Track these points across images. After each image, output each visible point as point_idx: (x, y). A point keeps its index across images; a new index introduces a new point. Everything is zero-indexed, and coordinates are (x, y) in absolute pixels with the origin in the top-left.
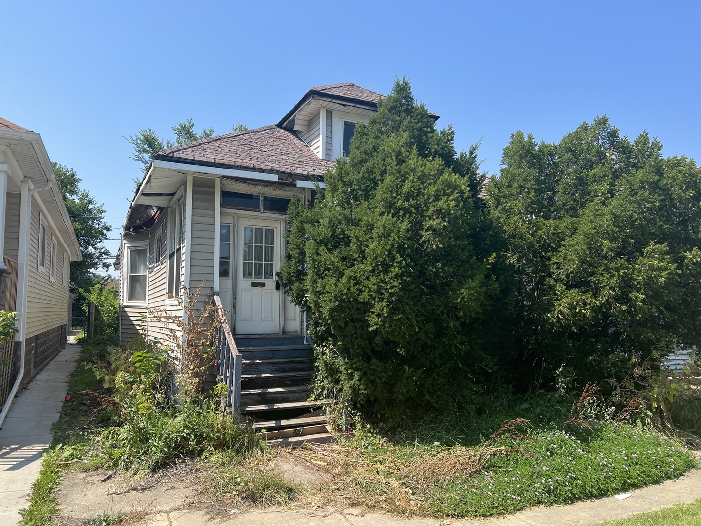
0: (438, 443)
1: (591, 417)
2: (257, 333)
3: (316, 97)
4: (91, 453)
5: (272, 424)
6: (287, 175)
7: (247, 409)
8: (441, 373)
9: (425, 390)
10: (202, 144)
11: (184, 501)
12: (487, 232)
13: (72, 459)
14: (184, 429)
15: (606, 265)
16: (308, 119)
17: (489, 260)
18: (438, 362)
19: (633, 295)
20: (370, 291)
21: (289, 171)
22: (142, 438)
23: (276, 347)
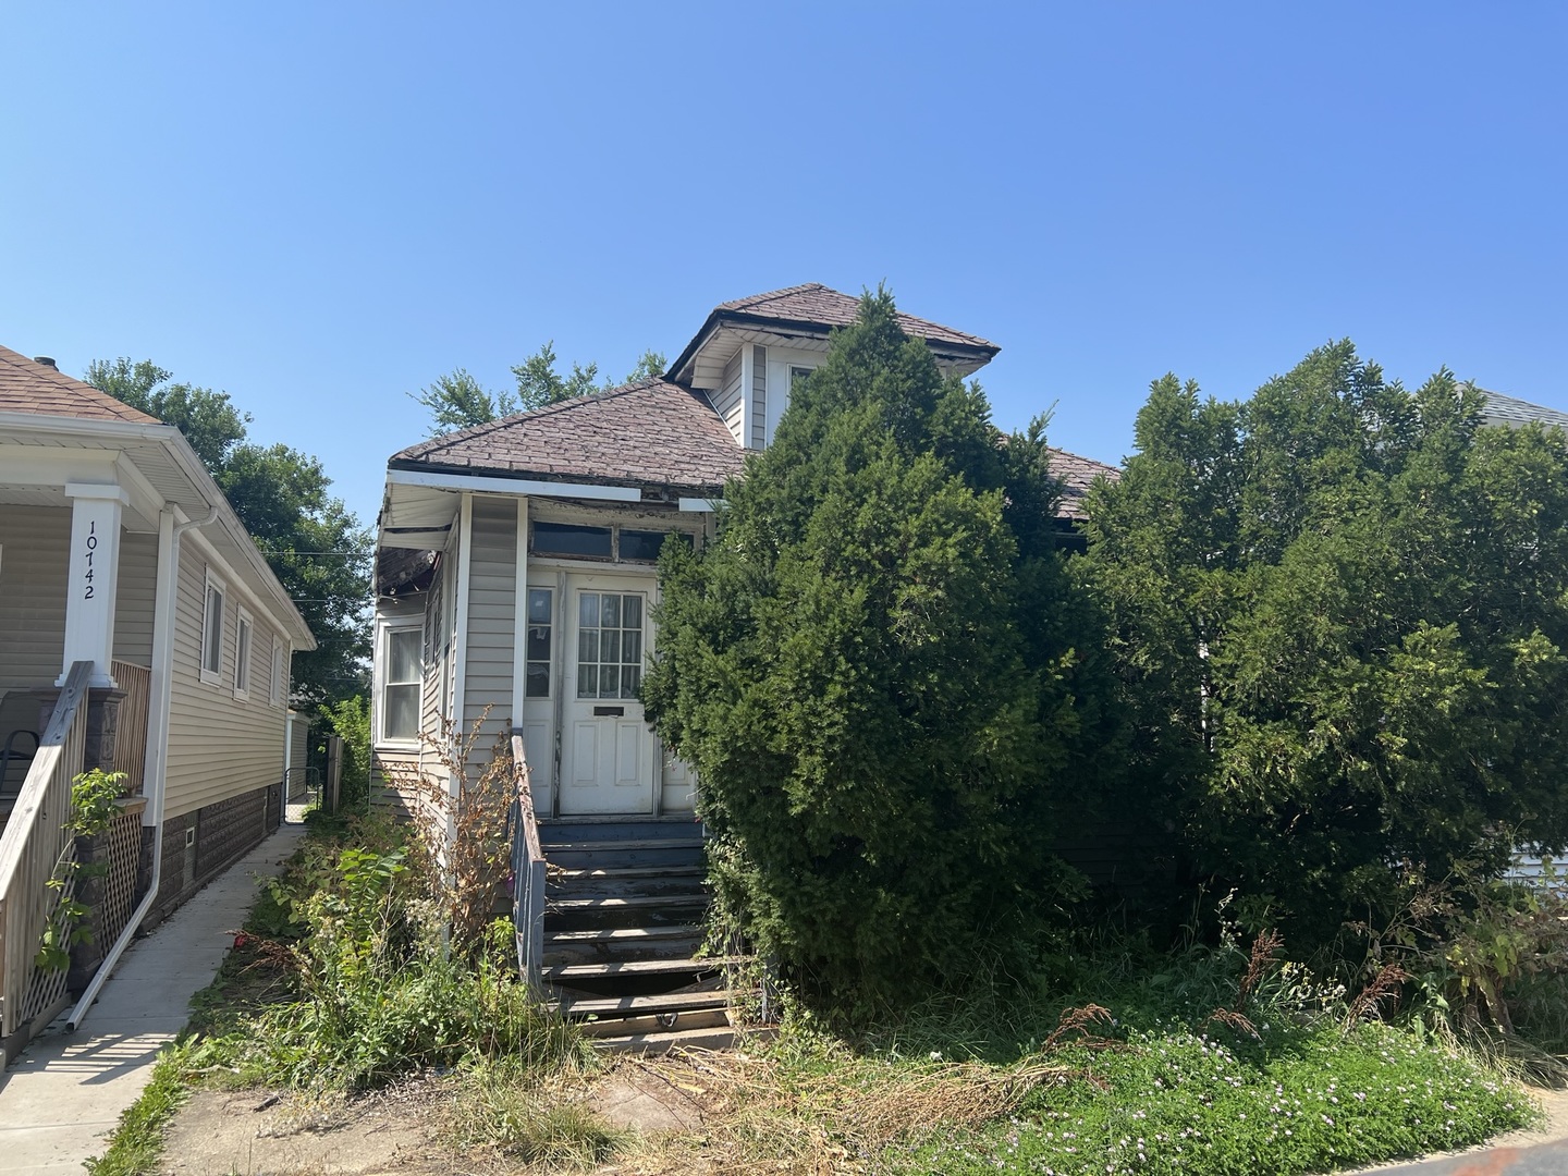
0: (938, 1055)
1: (1296, 1007)
2: (604, 812)
3: (728, 323)
4: (248, 1054)
5: (612, 1004)
6: (660, 488)
7: (565, 972)
8: (953, 904)
9: (921, 941)
10: (491, 431)
11: (393, 1154)
12: (1057, 603)
13: (212, 1065)
14: (425, 1011)
15: (1325, 671)
16: (721, 364)
17: (1061, 662)
18: (947, 881)
19: (1384, 737)
20: (791, 731)
21: (662, 479)
22: (343, 1025)
23: (638, 843)
